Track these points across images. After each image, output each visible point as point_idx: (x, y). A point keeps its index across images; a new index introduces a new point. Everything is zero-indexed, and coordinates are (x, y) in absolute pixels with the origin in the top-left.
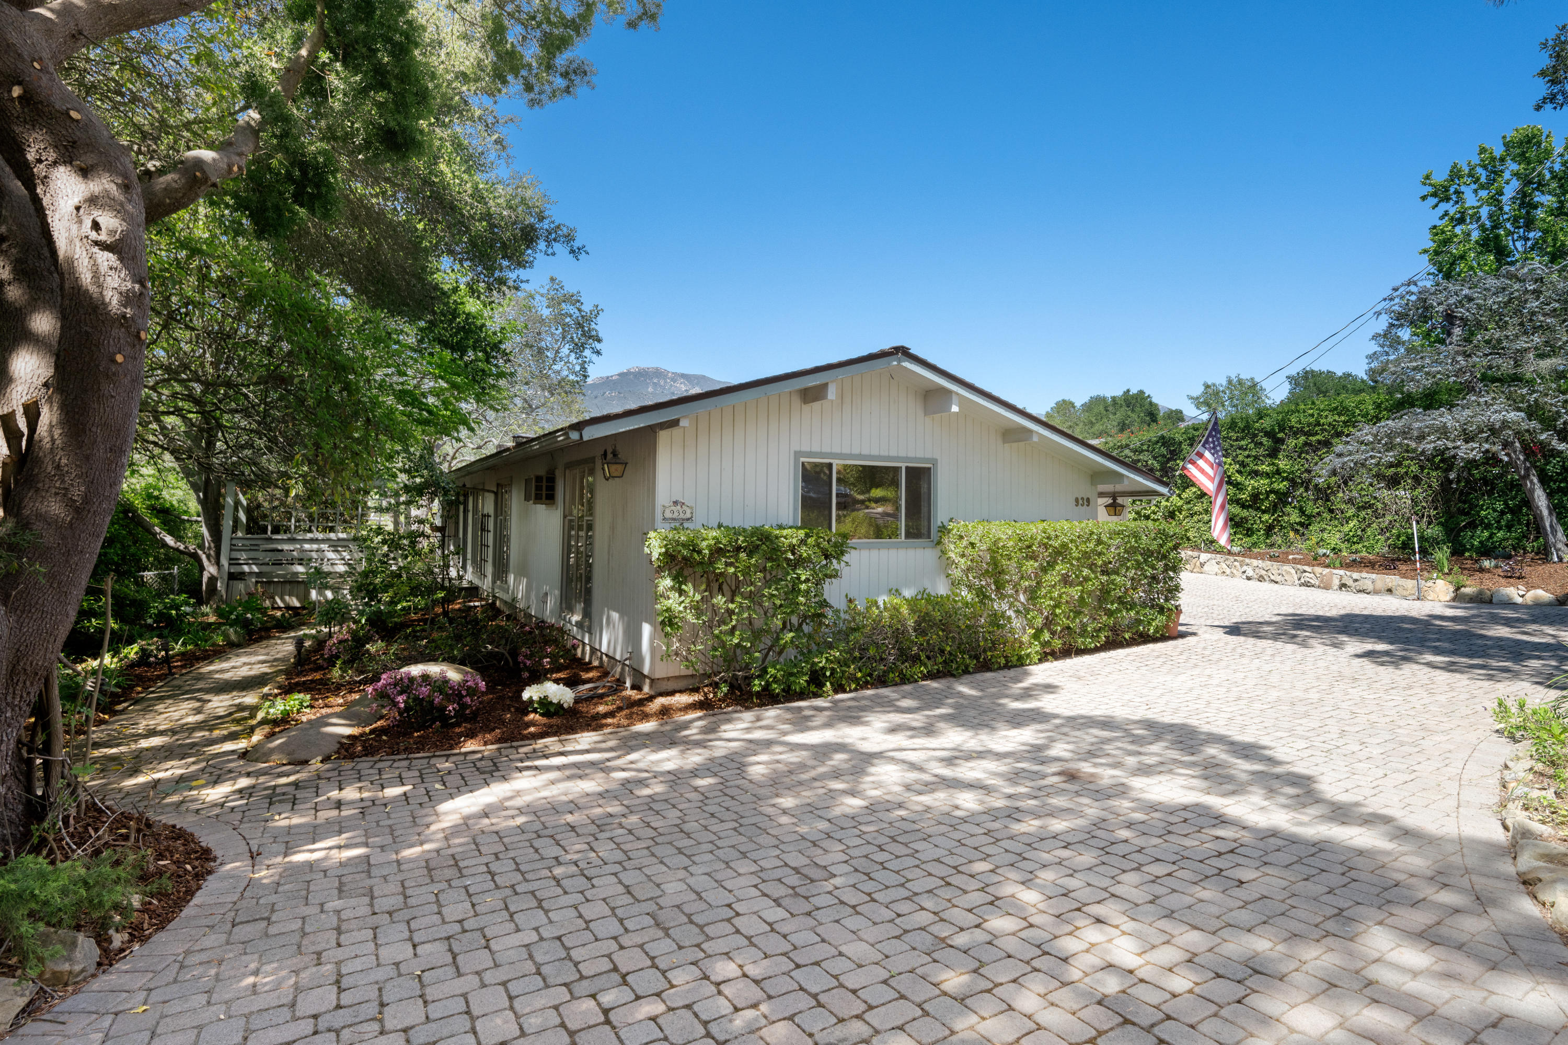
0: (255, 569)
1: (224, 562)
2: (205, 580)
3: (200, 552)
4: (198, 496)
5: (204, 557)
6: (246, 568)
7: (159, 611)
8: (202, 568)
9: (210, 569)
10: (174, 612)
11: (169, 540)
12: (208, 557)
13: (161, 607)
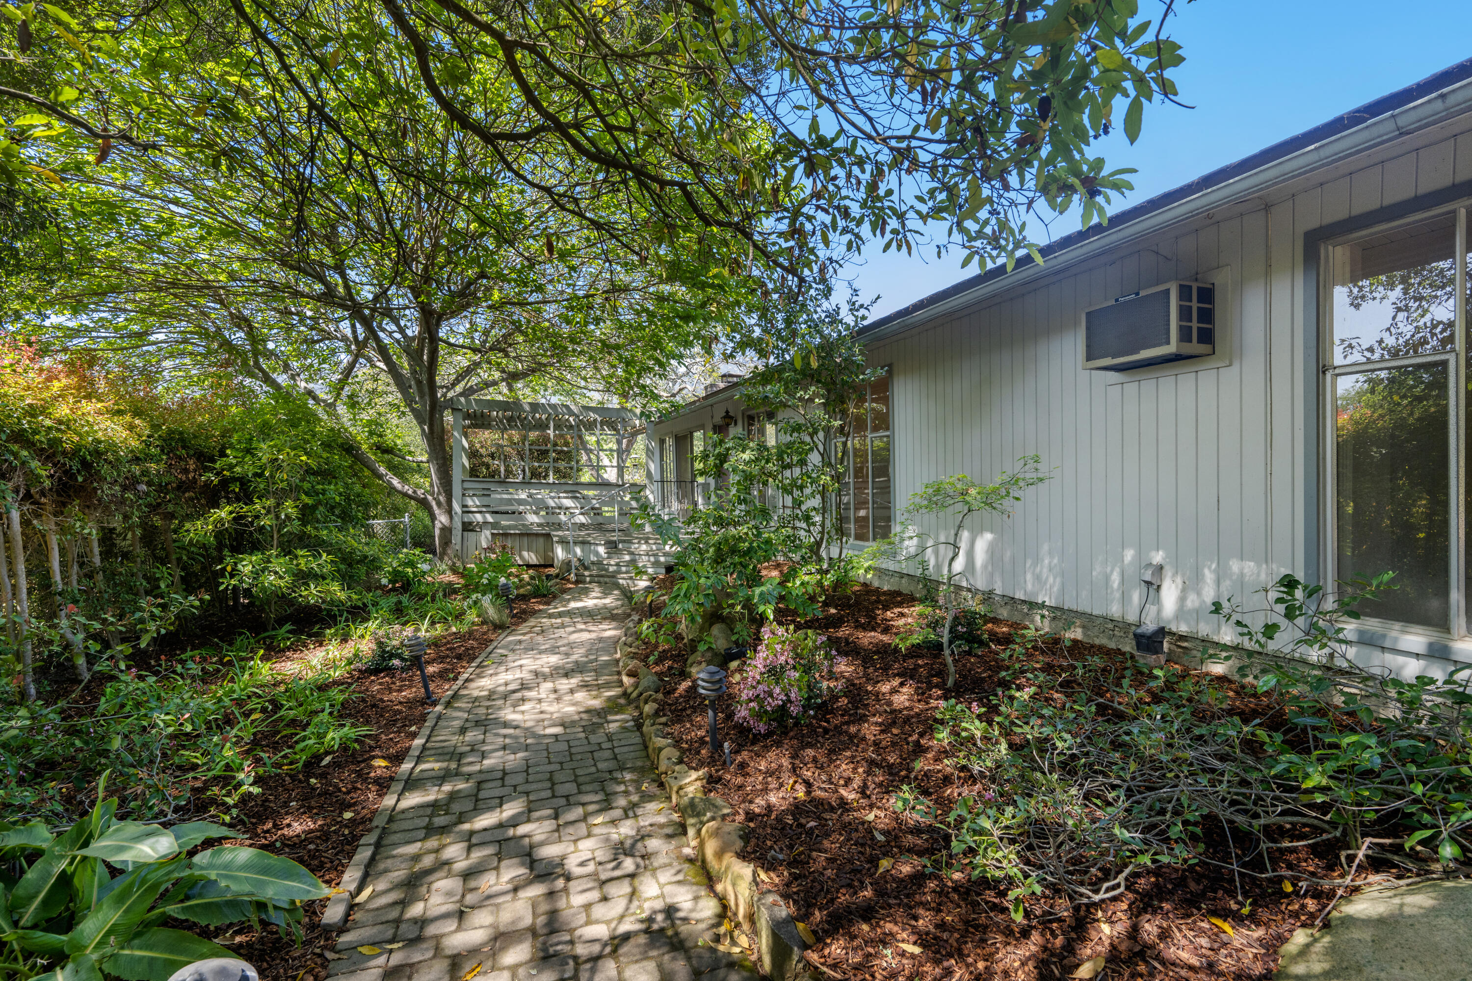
0: (489, 518)
1: (457, 507)
2: (437, 532)
3: (430, 498)
4: (423, 430)
5: (434, 504)
6: (479, 517)
7: (394, 569)
8: (433, 517)
9: (442, 519)
10: (410, 570)
11: (396, 482)
12: (439, 504)
13: (395, 564)
